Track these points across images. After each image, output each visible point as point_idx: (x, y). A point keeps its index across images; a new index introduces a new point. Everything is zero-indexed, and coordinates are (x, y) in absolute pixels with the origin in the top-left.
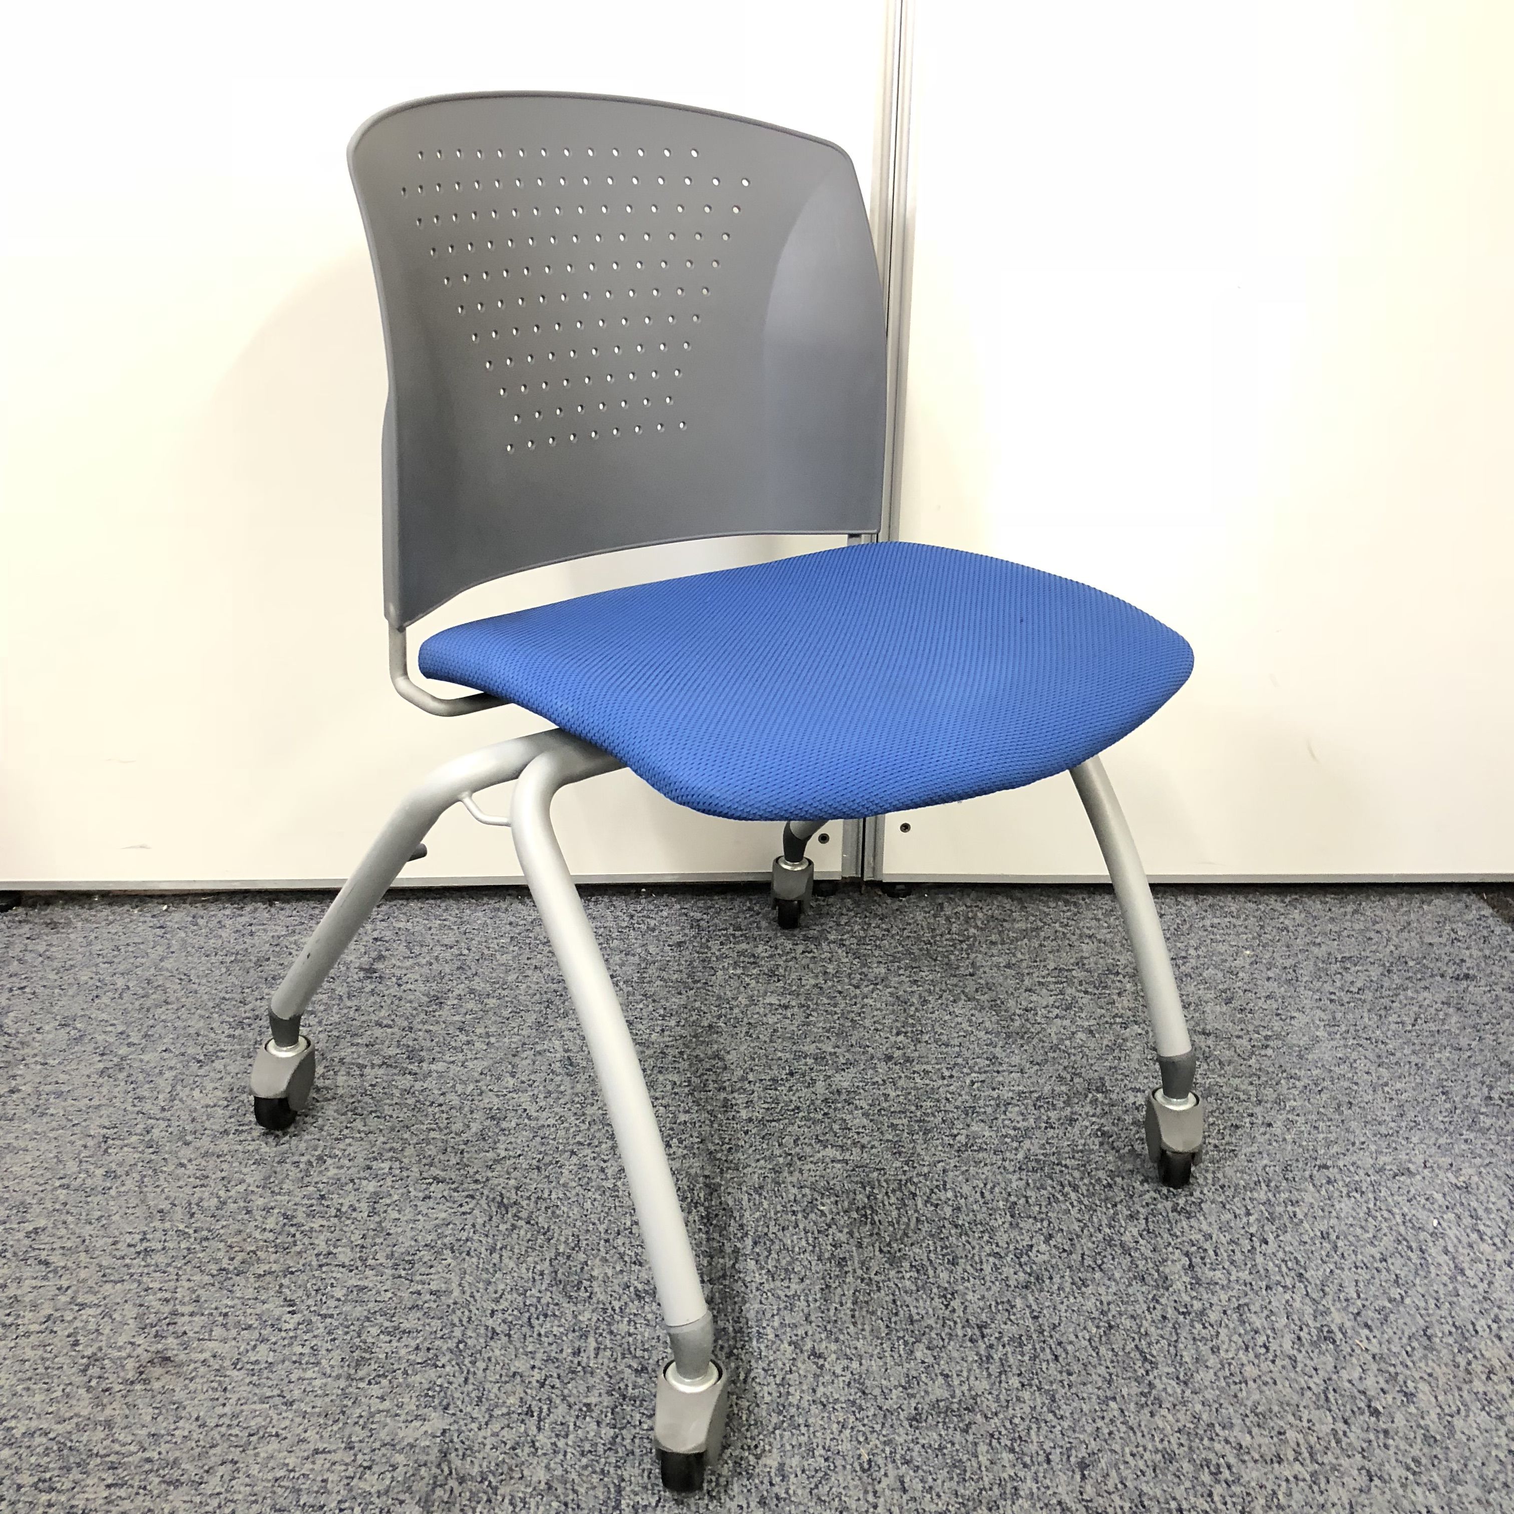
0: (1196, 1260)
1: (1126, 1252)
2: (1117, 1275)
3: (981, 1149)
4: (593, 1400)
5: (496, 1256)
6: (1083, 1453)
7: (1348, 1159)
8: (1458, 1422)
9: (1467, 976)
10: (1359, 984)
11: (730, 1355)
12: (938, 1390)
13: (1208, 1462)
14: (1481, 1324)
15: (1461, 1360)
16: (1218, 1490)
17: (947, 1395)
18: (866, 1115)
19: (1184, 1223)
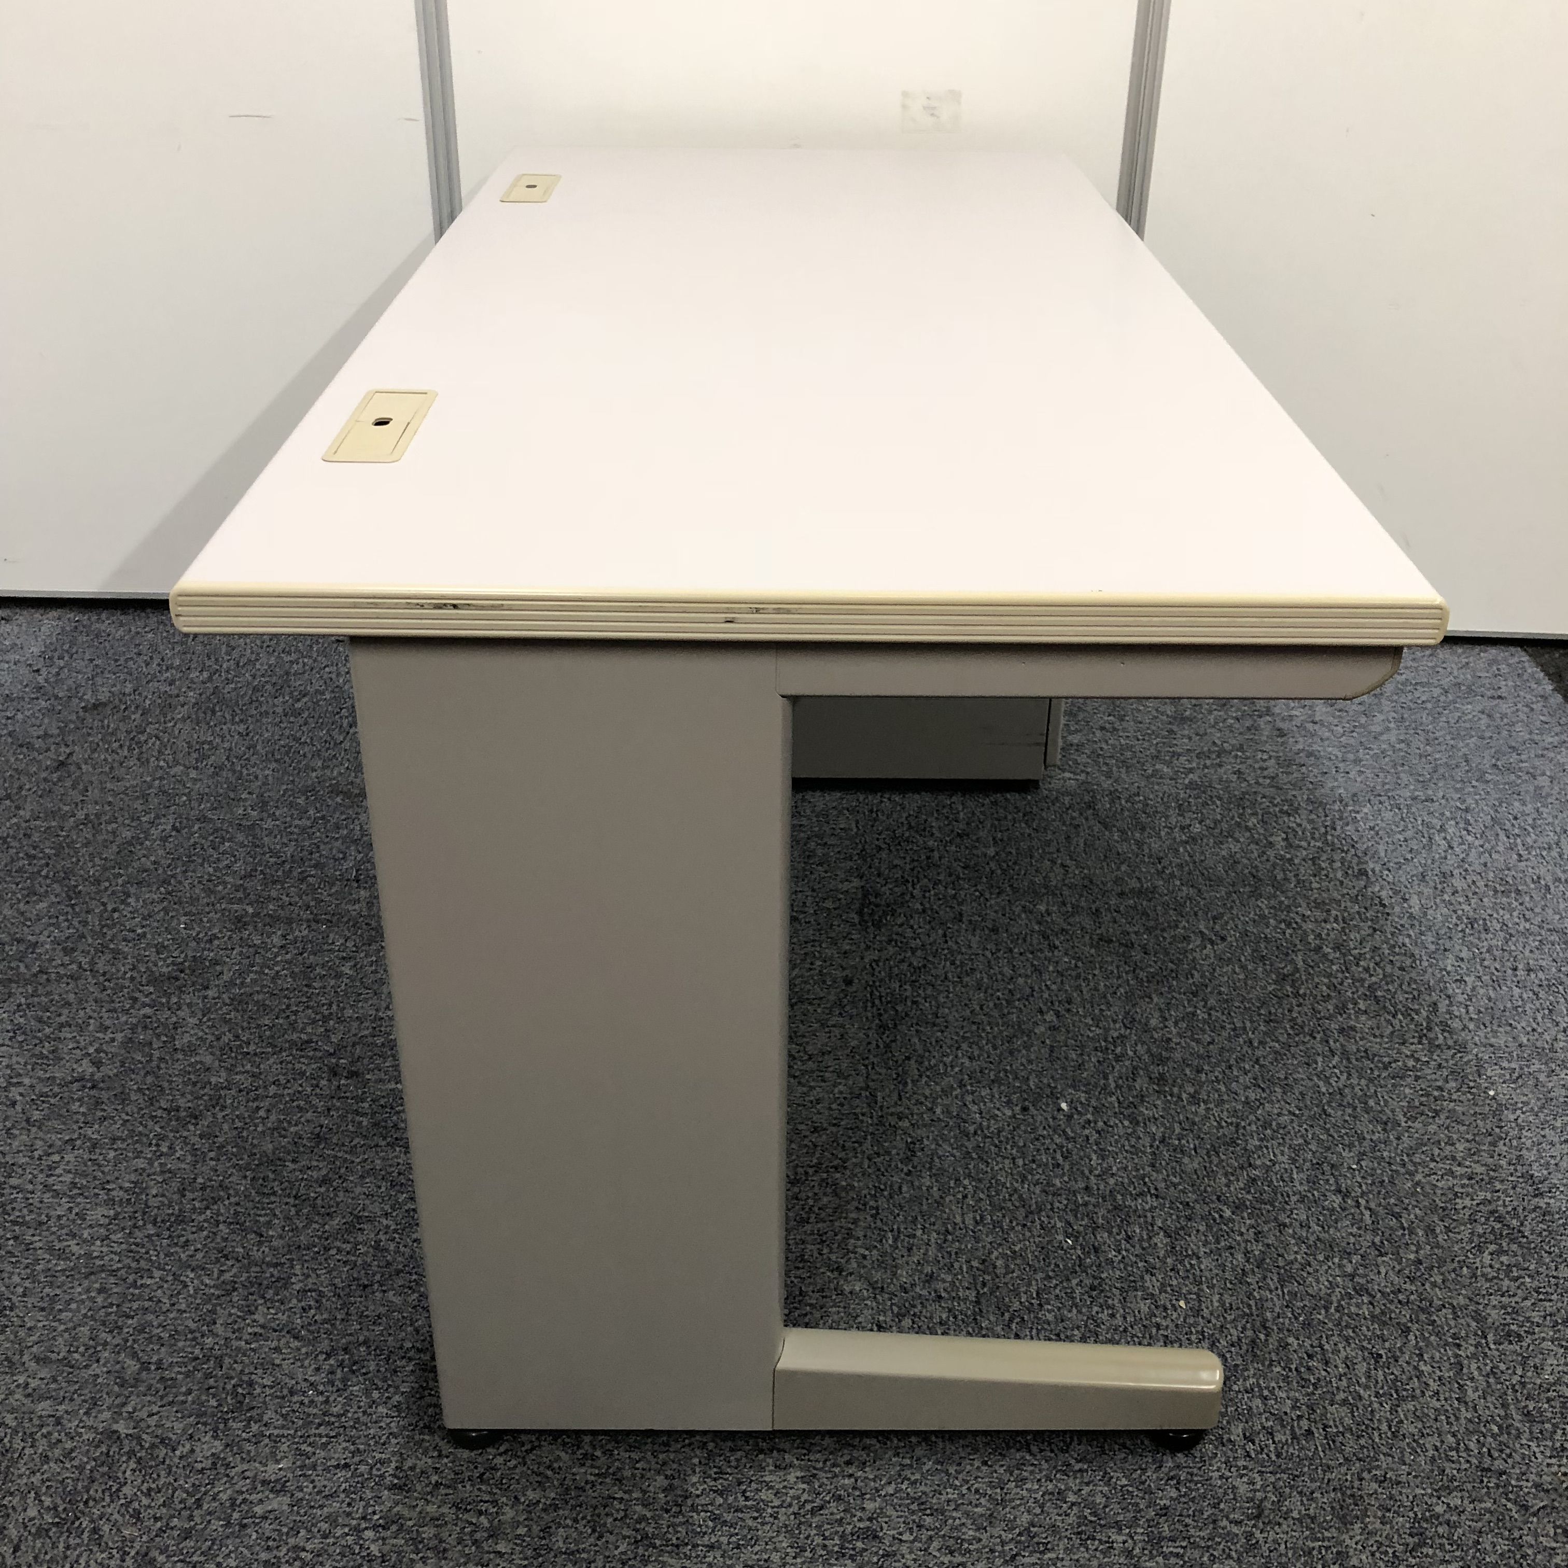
0: (1291, 836)
1: (1248, 829)
2: (1242, 840)
3: (1161, 778)
4: (941, 877)
5: (874, 815)
6: (1215, 913)
7: (1393, 793)
8: (1430, 912)
9: (1500, 697)
10: (1424, 698)
11: (1015, 863)
12: (1134, 883)
13: (1284, 921)
14: (1456, 872)
15: (1439, 887)
16: (1288, 931)
17: (1138, 885)
18: (1088, 757)
19: (1286, 819)
